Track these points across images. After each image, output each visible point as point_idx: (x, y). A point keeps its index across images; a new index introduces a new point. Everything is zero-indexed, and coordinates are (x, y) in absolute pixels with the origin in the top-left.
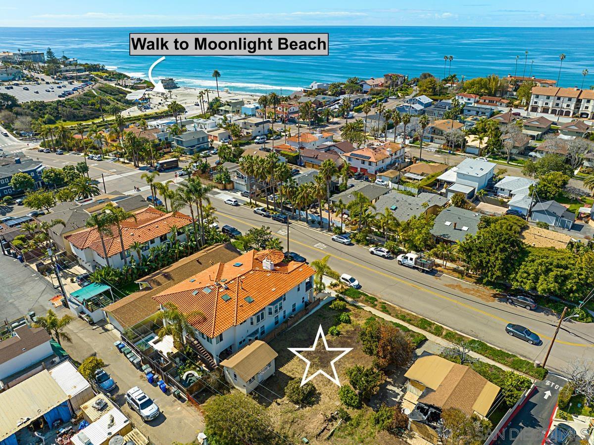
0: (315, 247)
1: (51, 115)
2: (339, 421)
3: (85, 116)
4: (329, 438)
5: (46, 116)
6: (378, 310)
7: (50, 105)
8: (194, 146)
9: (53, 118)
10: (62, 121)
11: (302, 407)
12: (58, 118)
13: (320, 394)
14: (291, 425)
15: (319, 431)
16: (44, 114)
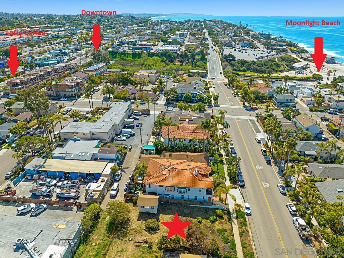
0: (262, 184)
1: (246, 67)
2: (147, 245)
3: (262, 71)
4: (136, 246)
5: (243, 68)
6: (239, 230)
7: (248, 62)
8: (283, 103)
9: (246, 69)
10: (249, 72)
11: (146, 230)
12: (248, 69)
13: (157, 233)
14: (135, 232)
15: (137, 241)
16: (243, 66)
